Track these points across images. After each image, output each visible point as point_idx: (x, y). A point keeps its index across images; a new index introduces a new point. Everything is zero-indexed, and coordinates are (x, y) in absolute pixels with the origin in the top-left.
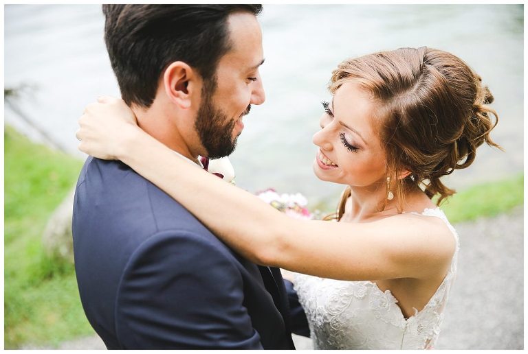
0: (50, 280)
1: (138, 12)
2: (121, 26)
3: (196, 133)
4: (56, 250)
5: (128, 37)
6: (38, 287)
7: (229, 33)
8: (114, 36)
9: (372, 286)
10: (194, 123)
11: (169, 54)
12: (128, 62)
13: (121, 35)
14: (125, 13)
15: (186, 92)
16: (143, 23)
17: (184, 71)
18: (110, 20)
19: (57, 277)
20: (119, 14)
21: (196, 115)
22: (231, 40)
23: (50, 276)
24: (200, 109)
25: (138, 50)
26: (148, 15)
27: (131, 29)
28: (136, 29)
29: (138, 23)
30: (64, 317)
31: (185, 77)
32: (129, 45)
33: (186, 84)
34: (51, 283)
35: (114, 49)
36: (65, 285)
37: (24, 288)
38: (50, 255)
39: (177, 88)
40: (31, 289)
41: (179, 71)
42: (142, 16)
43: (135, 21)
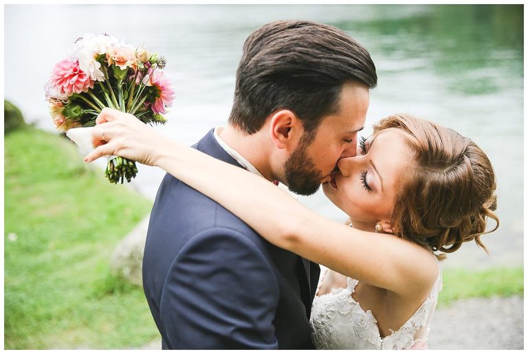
0: (111, 295)
1: (269, 60)
2: (252, 66)
3: (283, 170)
4: (120, 270)
5: (254, 77)
6: (100, 299)
7: (339, 99)
8: (244, 72)
9: (355, 304)
10: (285, 161)
11: (282, 102)
12: (247, 98)
13: (249, 74)
14: (258, 57)
15: (286, 136)
16: (268, 71)
17: (290, 119)
18: (245, 57)
19: (117, 293)
20: (253, 56)
21: (289, 156)
22: (338, 106)
23: (111, 292)
24: (294, 153)
25: (258, 91)
26: (275, 65)
27: (258, 72)
28: (262, 73)
29: (265, 69)
30: (117, 328)
31: (290, 123)
32: (253, 84)
33: (289, 129)
34: (111, 298)
35: (240, 83)
36: (123, 301)
37: (88, 298)
38: (115, 274)
39: (280, 131)
40: (94, 300)
41: (286, 118)
42: (270, 65)
43: (263, 67)
